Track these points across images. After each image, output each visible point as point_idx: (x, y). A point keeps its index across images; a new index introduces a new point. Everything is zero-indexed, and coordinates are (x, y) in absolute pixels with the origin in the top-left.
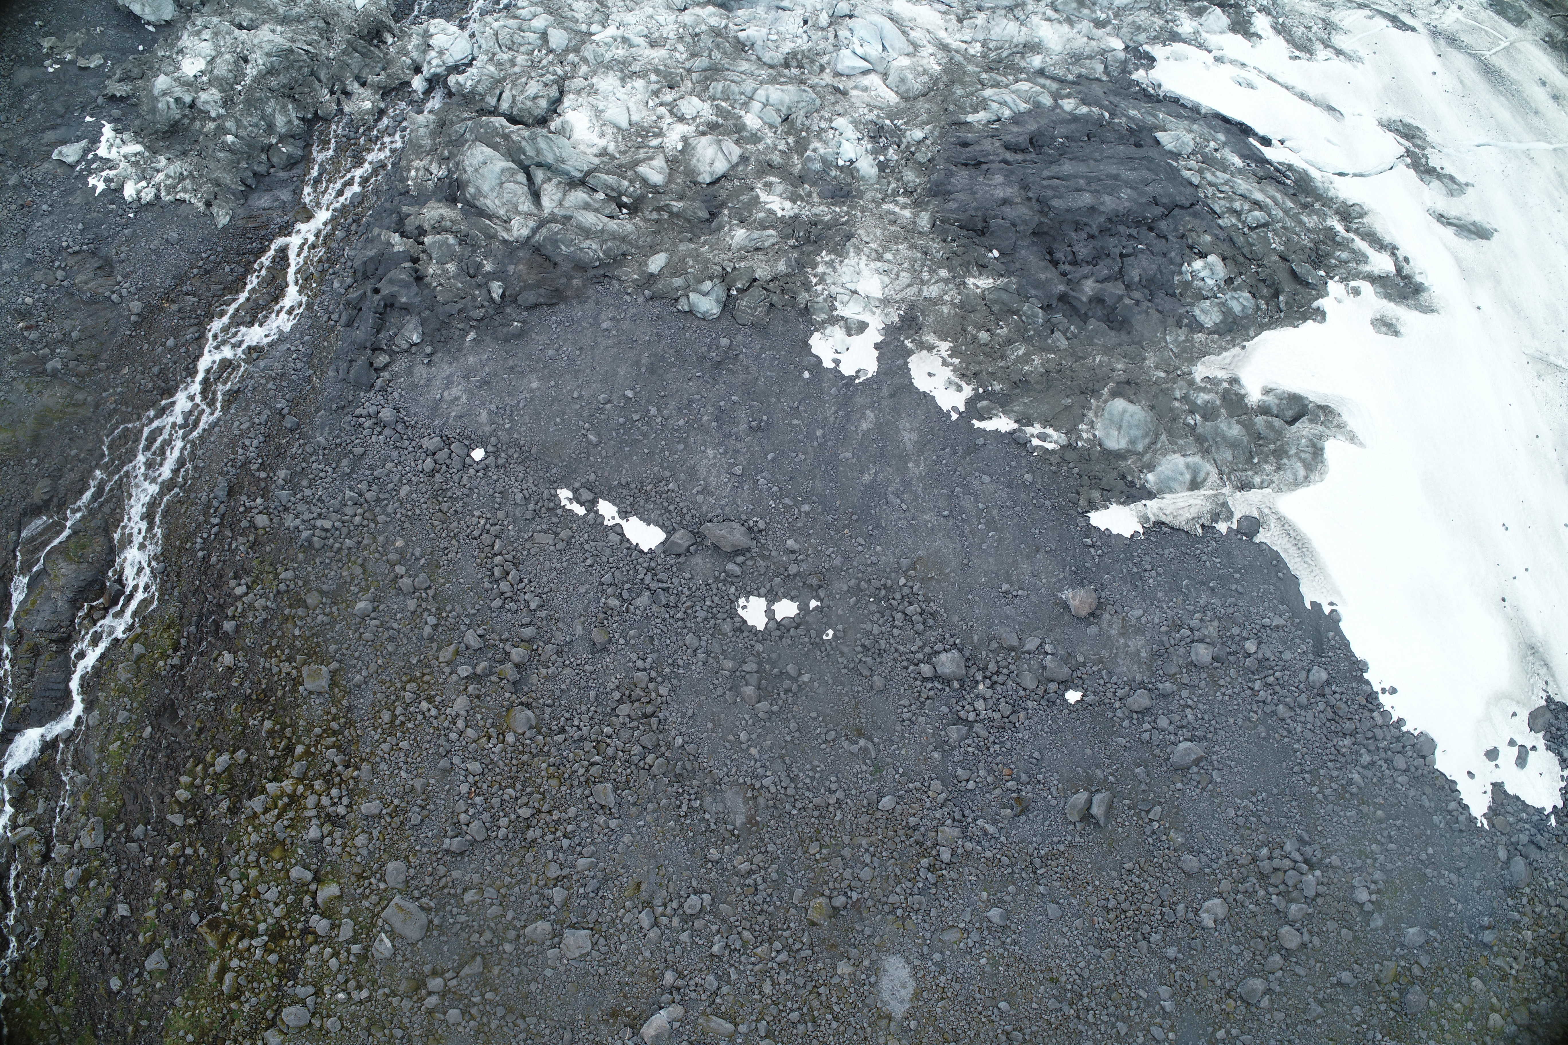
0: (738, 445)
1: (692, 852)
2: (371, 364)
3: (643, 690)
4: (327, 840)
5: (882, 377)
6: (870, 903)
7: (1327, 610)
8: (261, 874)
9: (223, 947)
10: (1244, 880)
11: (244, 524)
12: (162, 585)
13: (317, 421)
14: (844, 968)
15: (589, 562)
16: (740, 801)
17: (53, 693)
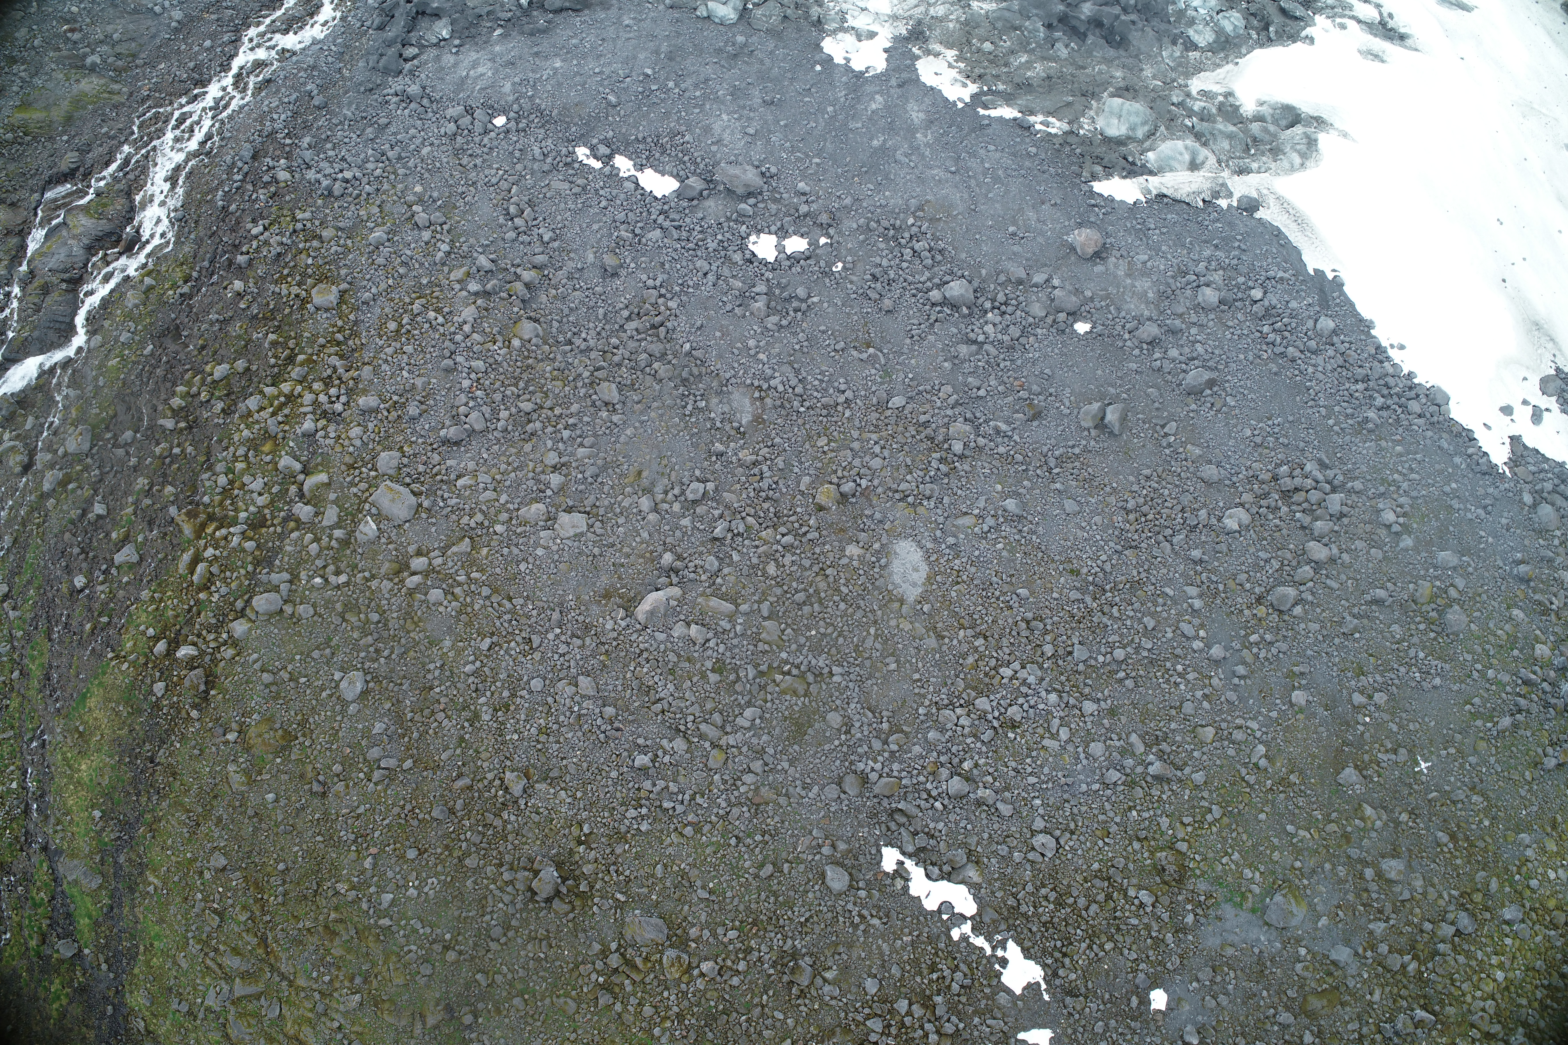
0: (752, 114)
1: (695, 446)
2: (401, 55)
3: (652, 305)
4: (321, 433)
5: (891, 73)
6: (880, 490)
7: (1330, 276)
8: (249, 467)
9: (199, 537)
10: (1266, 495)
11: (266, 178)
12: (179, 231)
13: (345, 100)
14: (853, 550)
15: (604, 203)
16: (747, 401)
17: (57, 325)
